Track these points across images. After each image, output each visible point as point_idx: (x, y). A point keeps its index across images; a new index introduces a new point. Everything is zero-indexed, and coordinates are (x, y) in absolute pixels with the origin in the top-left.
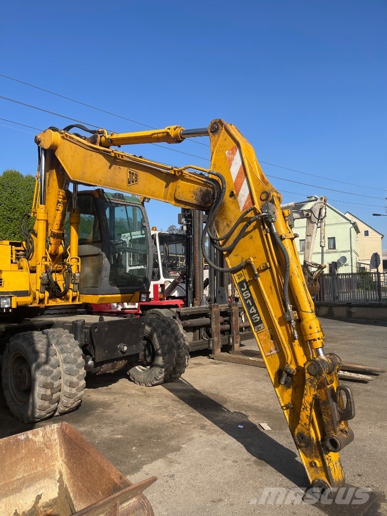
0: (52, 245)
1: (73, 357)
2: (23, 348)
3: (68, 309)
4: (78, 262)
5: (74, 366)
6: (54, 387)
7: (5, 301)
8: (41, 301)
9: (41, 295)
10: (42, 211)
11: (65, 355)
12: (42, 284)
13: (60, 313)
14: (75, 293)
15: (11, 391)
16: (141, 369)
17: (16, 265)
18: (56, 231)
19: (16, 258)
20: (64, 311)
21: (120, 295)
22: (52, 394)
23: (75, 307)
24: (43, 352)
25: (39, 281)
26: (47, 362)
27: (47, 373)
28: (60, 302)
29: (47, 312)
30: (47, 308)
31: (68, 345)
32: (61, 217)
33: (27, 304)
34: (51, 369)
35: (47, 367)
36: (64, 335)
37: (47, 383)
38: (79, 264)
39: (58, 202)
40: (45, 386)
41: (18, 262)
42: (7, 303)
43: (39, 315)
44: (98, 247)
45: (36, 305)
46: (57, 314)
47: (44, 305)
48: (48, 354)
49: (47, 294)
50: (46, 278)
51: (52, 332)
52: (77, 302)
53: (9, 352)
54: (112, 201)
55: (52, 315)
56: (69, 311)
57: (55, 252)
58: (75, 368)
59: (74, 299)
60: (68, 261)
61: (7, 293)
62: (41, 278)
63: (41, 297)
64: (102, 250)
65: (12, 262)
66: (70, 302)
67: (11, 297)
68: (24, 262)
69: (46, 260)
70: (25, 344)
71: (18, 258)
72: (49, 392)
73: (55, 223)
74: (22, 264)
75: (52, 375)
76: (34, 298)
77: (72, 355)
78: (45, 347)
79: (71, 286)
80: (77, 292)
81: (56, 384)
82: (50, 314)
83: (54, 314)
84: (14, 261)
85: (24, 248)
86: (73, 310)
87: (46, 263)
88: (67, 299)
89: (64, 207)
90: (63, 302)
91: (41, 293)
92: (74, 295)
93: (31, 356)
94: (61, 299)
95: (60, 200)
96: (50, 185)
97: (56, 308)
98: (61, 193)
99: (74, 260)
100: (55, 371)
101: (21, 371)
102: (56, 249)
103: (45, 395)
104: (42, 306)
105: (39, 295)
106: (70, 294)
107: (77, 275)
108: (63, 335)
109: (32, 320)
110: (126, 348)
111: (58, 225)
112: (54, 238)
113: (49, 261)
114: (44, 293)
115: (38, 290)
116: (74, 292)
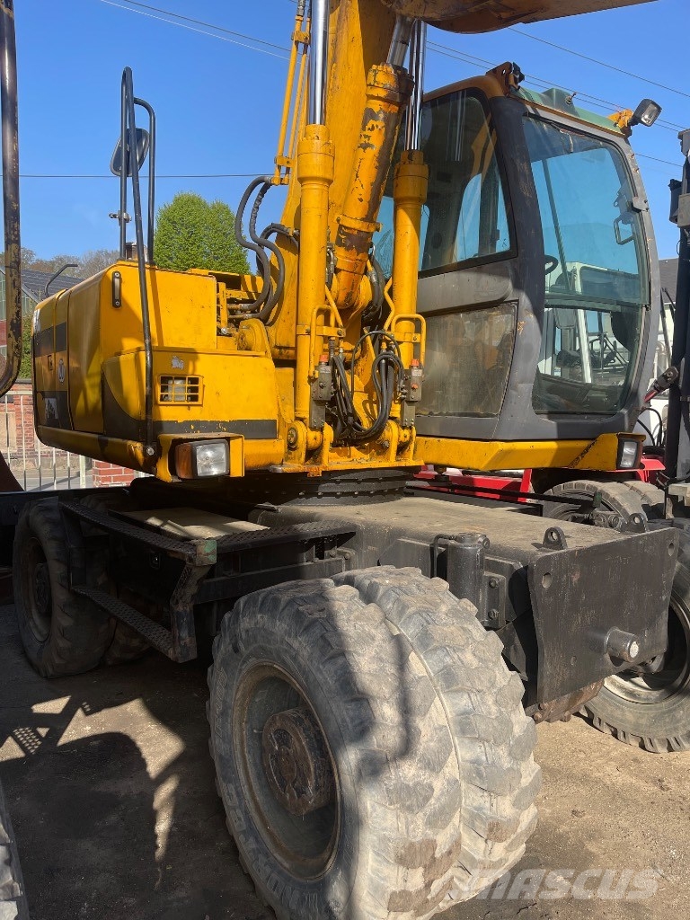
0: (342, 275)
1: (494, 709)
2: (294, 658)
3: (386, 479)
4: (418, 330)
5: (502, 751)
6: (438, 855)
7: (209, 454)
8: (313, 454)
9: (312, 434)
10: (318, 145)
11: (464, 702)
12: (317, 401)
13: (361, 493)
14: (406, 432)
15: (245, 789)
16: (621, 688)
17: (232, 340)
18: (357, 225)
19: (230, 321)
20: (373, 487)
21: (553, 445)
22: (428, 885)
23: (402, 473)
24: (385, 699)
25: (306, 391)
26: (406, 748)
27: (410, 799)
28: (358, 459)
29: (324, 488)
30: (329, 475)
31: (468, 657)
32: (374, 172)
33: (271, 464)
34: (425, 777)
35: (408, 771)
36: (444, 608)
37: (412, 845)
38: (422, 338)
39: (370, 114)
40: (405, 859)
41: (234, 332)
42: (217, 462)
43: (301, 497)
44: (504, 275)
45: (295, 465)
46: (352, 494)
47: (322, 469)
48: (406, 709)
49: (329, 432)
50: (328, 380)
51: (393, 588)
52: (409, 461)
53: (236, 650)
54: (543, 114)
55: (338, 497)
56: (386, 486)
57: (349, 295)
58: (506, 763)
59: (402, 448)
60: (389, 329)
61: (213, 426)
62: (312, 380)
63: (313, 443)
64: (518, 286)
65: (219, 333)
66: (391, 461)
67: (228, 439)
68: (254, 330)
69: (327, 323)
70: (302, 647)
71: (235, 322)
72: (416, 879)
73: (356, 196)
74: (249, 338)
75: (428, 810)
76: (291, 446)
77: (490, 700)
78: (391, 669)
79: (396, 410)
80: (410, 428)
81: (443, 840)
82: (333, 494)
83: (344, 494)
84: (223, 330)
85: (249, 294)
86: (397, 484)
87: (326, 331)
88: (383, 449)
89: (386, 133)
90: (367, 457)
91: (313, 429)
92: (402, 439)
93: (338, 712)
94: (361, 448)
95: (376, 106)
96: (341, 60)
97: (351, 476)
98: (381, 78)
99: (405, 325)
100: (438, 785)
101: (283, 738)
102: (353, 287)
103: (404, 894)
104: (315, 470)
105: (306, 436)
106: (393, 434)
107: (416, 373)
108: (437, 606)
109: (281, 508)
110: (635, 649)
111: (365, 203)
112: (348, 248)
113: (337, 325)
114: (321, 430)
115: (302, 420)
116: (404, 428)
